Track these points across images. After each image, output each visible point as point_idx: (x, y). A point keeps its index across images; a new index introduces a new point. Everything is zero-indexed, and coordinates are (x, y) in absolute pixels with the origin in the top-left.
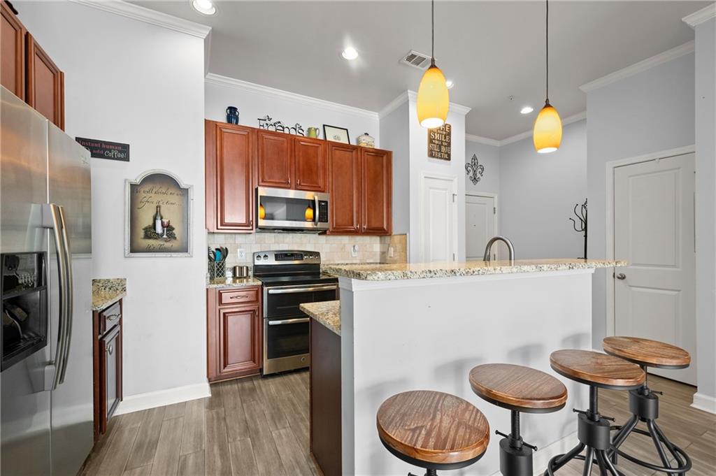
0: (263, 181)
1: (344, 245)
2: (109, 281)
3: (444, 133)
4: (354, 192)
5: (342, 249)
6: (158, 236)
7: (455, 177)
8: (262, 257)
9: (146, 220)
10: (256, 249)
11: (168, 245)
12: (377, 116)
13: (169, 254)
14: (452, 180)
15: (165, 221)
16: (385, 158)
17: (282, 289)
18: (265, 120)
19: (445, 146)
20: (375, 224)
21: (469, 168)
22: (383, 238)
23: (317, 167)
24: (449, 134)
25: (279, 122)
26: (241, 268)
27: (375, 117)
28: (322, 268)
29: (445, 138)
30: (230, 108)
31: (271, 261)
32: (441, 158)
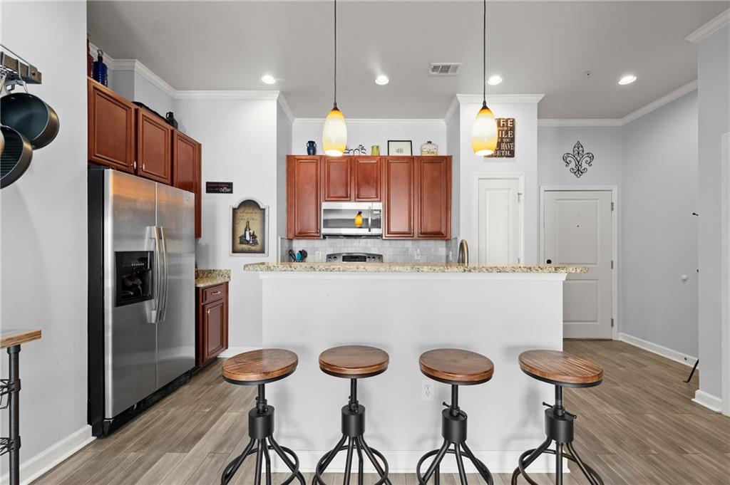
0: (328, 197)
2: (221, 271)
3: (505, 128)
5: (405, 252)
6: (248, 242)
7: (521, 175)
8: (332, 258)
9: (240, 232)
10: (330, 252)
11: (253, 248)
13: (253, 255)
14: (517, 179)
15: (251, 232)
19: (507, 143)
20: (429, 228)
21: (568, 159)
24: (513, 129)
29: (507, 133)
30: (309, 142)
32: (501, 156)
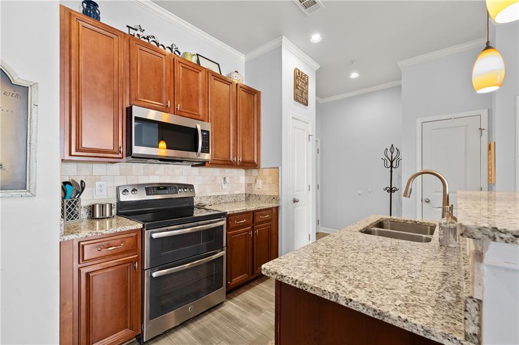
0: (136, 100)
1: (216, 177)
3: (305, 82)
4: (231, 126)
5: (213, 181)
7: (310, 121)
8: (130, 191)
10: (122, 182)
12: (244, 58)
14: (308, 123)
16: (255, 96)
17: (167, 230)
18: (136, 30)
19: (305, 93)
20: (247, 158)
22: (249, 170)
23: (198, 95)
24: (307, 84)
25: (153, 37)
26: (102, 206)
27: (242, 58)
28: (196, 201)
29: (305, 86)
31: (141, 196)
32: (302, 103)
